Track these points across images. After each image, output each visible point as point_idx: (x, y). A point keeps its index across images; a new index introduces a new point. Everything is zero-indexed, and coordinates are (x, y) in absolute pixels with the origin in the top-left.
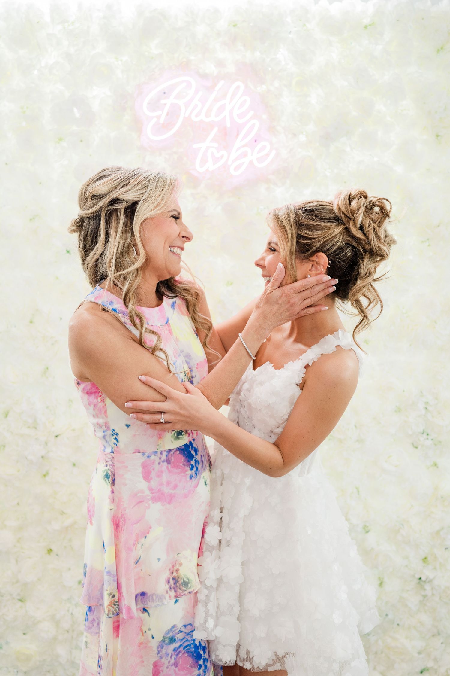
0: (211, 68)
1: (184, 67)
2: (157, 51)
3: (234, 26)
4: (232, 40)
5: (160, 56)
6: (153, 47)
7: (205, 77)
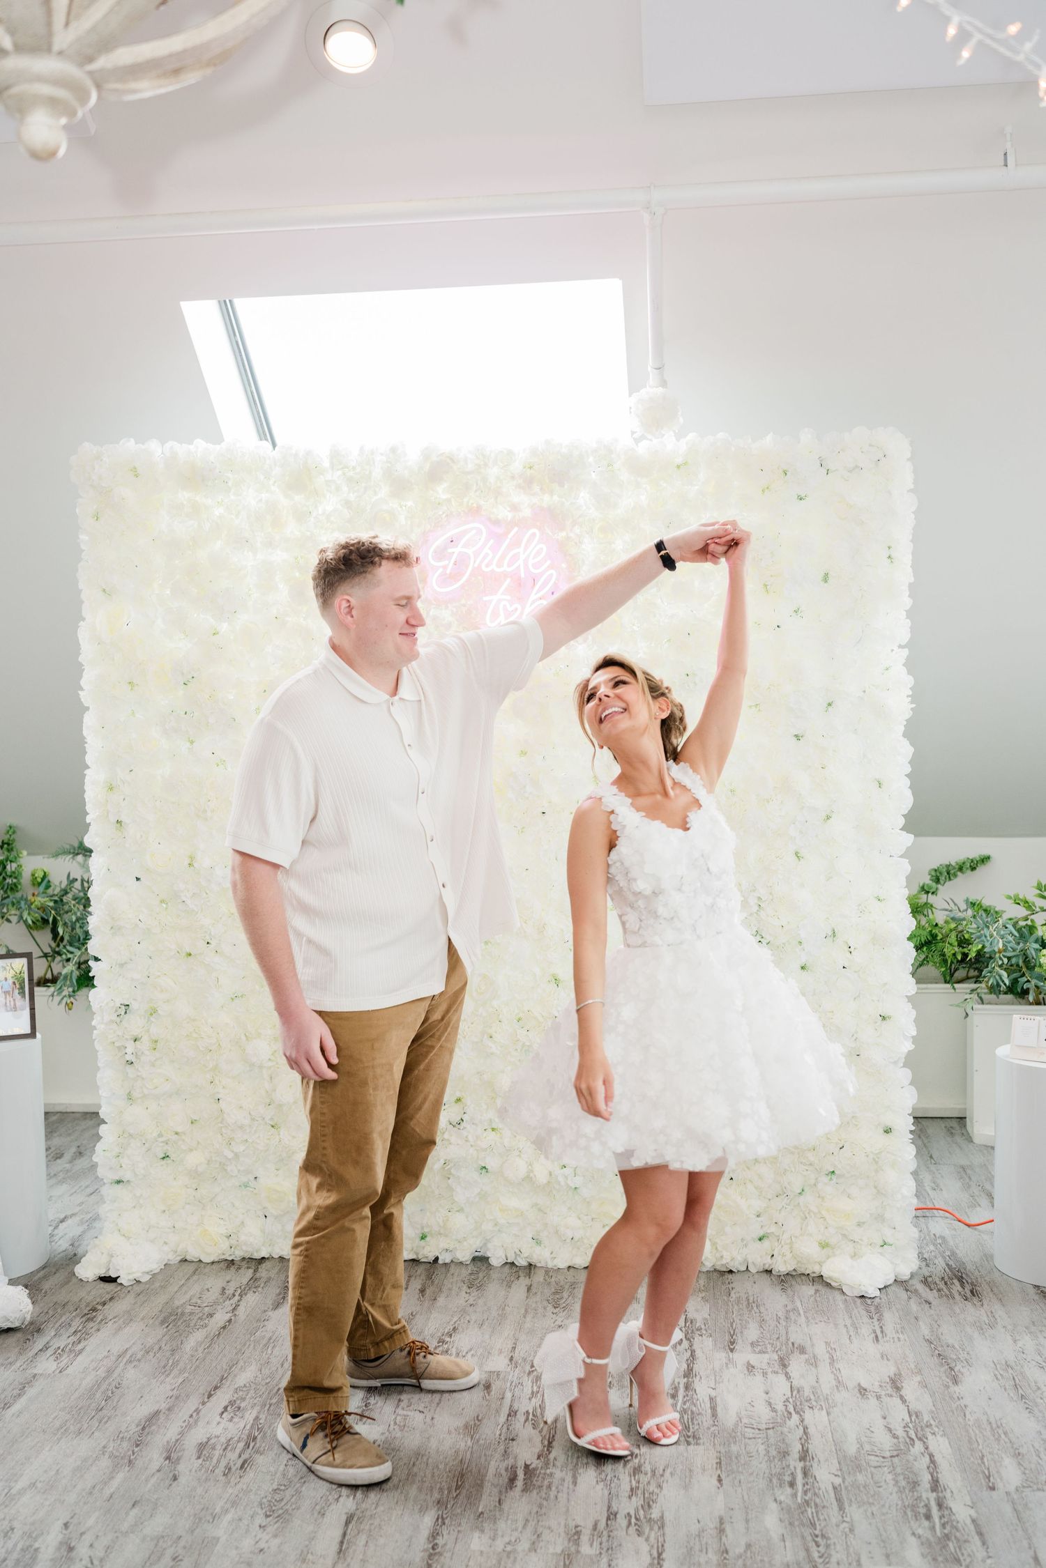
0: (504, 513)
1: (475, 511)
2: (444, 497)
3: (530, 468)
4: (527, 483)
5: (449, 500)
6: (441, 491)
7: (497, 522)
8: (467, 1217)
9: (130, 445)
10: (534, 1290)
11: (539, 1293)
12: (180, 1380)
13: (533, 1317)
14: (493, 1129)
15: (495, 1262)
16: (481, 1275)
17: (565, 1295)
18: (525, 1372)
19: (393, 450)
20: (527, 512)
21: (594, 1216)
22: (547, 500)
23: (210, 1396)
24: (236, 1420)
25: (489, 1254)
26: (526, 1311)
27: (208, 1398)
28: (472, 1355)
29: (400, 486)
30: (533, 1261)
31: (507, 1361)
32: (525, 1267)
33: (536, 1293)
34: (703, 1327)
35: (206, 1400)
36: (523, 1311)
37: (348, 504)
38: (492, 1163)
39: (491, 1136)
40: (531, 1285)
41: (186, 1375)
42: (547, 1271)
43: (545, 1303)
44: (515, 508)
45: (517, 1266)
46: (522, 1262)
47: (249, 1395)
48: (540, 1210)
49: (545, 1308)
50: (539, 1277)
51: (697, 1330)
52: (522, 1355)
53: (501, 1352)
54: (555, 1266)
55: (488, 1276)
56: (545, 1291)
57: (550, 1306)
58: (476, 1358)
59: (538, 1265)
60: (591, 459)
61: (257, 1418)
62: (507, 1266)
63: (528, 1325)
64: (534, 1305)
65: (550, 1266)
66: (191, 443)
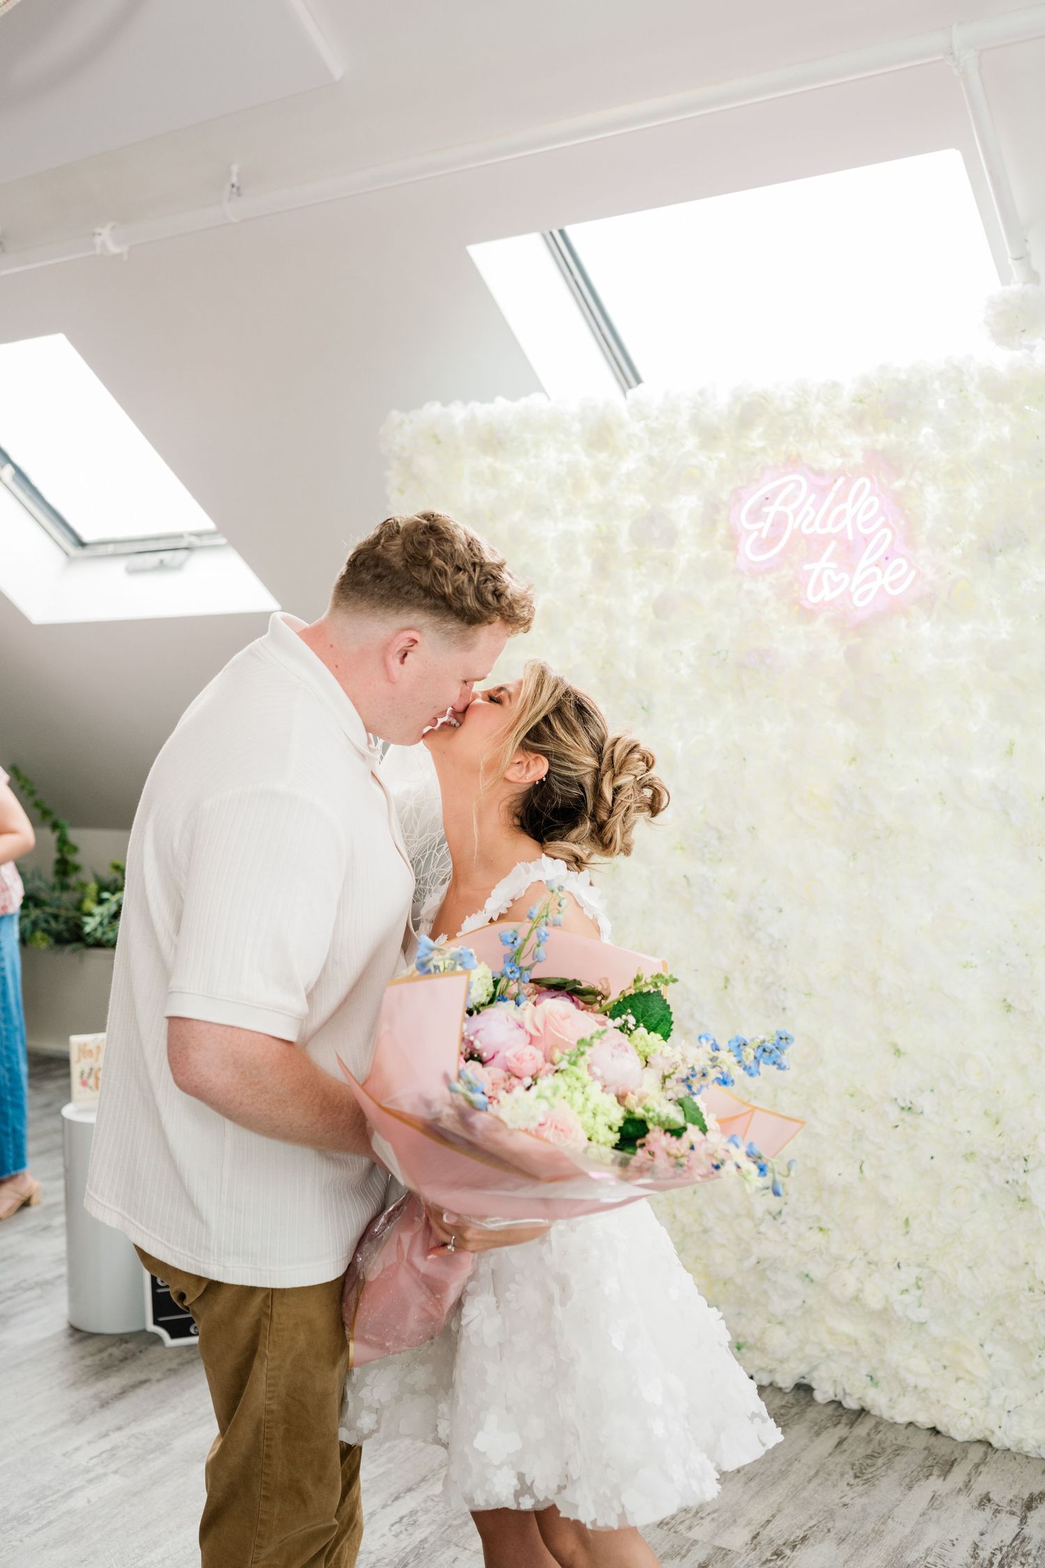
1: (793, 462)
2: (759, 444)
3: (861, 401)
4: (858, 420)
5: (763, 450)
6: (755, 439)
7: (820, 473)
8: (788, 1334)
9: (434, 409)
10: (845, 1446)
11: (848, 1453)
12: (382, 1470)
13: (819, 1485)
14: (821, 1229)
15: (819, 1396)
16: (794, 1411)
17: (880, 1461)
18: (760, 1559)
19: (702, 393)
20: (858, 457)
21: (946, 1363)
22: (883, 439)
23: (397, 1498)
24: (402, 1536)
25: (814, 1385)
26: (817, 1473)
27: (393, 1501)
28: (713, 1519)
29: (709, 435)
30: (868, 1404)
31: (748, 1538)
32: (854, 1412)
33: (845, 1451)
34: (1034, 1552)
35: (389, 1502)
36: (812, 1472)
37: (651, 460)
38: (817, 1272)
39: (816, 1238)
40: (846, 1439)
41: (391, 1465)
42: (880, 1422)
43: (848, 1468)
44: (844, 454)
45: (844, 1409)
46: (851, 1404)
47: (436, 1509)
48: (878, 1342)
49: (842, 1475)
50: (862, 1429)
51: (1024, 1555)
52: (772, 1534)
53: (749, 1524)
54: (892, 1418)
55: (801, 1414)
56: (859, 1451)
57: (851, 1473)
58: (714, 1524)
59: (873, 1412)
60: (937, 385)
61: (424, 1540)
62: (833, 1406)
63: (805, 1494)
64: (832, 1467)
65: (886, 1416)
66: (492, 401)
